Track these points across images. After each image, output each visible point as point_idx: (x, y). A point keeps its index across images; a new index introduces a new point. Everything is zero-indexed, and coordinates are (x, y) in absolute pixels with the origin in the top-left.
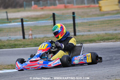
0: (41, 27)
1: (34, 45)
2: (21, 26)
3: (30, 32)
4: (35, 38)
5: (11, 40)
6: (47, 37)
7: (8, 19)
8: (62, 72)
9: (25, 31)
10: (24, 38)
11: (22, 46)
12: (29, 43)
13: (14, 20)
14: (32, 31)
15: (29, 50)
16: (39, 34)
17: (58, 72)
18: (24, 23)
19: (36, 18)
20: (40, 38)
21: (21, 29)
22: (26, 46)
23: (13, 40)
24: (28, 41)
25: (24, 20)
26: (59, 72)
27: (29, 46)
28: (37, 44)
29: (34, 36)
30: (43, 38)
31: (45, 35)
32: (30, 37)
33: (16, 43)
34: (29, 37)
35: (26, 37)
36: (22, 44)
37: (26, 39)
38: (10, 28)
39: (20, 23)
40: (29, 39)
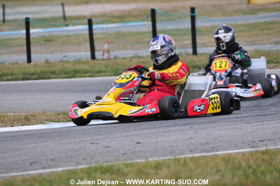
1: (112, 73)
2: (87, 32)
3: (106, 46)
4: (115, 58)
5: (68, 62)
6: (139, 57)
7: (64, 18)
9: (96, 44)
10: (93, 57)
11: (89, 74)
12: (103, 69)
13: (76, 19)
14: (108, 43)
16: (125, 49)
17: (153, 131)
18: (94, 27)
19: (121, 17)
20: (124, 59)
21: (88, 37)
22: (97, 75)
23: (71, 60)
24: (101, 64)
25: (93, 20)
26: (156, 130)
27: (103, 74)
28: (119, 70)
29: (112, 54)
30: (131, 58)
31: (136, 52)
32: (106, 55)
33: (78, 67)
34: (103, 55)
35: (98, 54)
36: (89, 69)
37: (98, 60)
38: (68, 36)
39: (86, 27)
40: (103, 60)
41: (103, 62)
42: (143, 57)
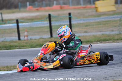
0: (36, 28)
1: (30, 47)
2: (16, 27)
3: (26, 33)
4: (31, 39)
5: (6, 42)
6: (43, 39)
8: (59, 73)
9: (21, 32)
10: (19, 39)
11: (18, 47)
12: (25, 45)
13: (9, 21)
14: (27, 32)
15: (24, 51)
16: (35, 35)
18: (20, 24)
19: (31, 20)
20: (35, 39)
21: (16, 30)
22: (22, 48)
23: (8, 41)
24: (23, 42)
25: (19, 21)
27: (25, 47)
28: (33, 45)
29: (29, 37)
30: (39, 39)
31: (41, 36)
32: (26, 38)
33: (12, 44)
34: (24, 38)
35: (22, 38)
36: (18, 45)
37: (22, 40)
39: (16, 25)
40: (25, 40)
41: (25, 41)
42: (45, 39)
